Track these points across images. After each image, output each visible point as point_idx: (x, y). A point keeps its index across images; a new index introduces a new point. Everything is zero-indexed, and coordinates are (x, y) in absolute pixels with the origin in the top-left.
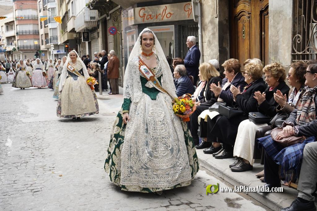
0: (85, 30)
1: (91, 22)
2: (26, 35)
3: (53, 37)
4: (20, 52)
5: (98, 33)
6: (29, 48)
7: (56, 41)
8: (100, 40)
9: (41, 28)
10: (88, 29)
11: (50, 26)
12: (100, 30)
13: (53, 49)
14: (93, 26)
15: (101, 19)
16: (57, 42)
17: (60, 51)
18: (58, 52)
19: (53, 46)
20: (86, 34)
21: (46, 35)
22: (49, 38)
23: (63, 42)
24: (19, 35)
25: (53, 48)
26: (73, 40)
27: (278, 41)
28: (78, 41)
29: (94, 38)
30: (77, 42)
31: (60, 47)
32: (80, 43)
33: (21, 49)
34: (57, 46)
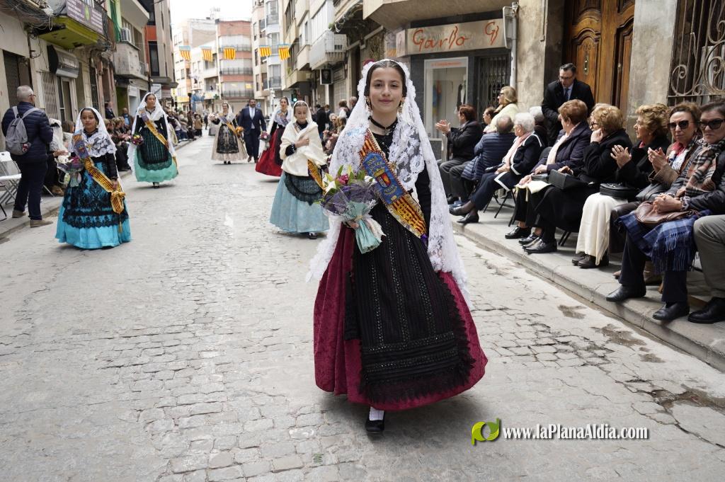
0: (325, 67)
1: (336, 53)
2: (234, 75)
3: (274, 79)
5: (346, 71)
6: (238, 96)
7: (278, 84)
8: (348, 82)
9: (256, 65)
10: (331, 65)
11: (270, 61)
12: (349, 66)
13: (274, 98)
14: (338, 60)
15: (352, 49)
16: (280, 86)
19: (274, 92)
20: (327, 72)
21: (264, 75)
22: (268, 80)
23: (289, 85)
24: (224, 75)
25: (274, 96)
26: (305, 82)
27: (646, 76)
28: (313, 84)
29: (338, 79)
30: (311, 85)
32: (316, 87)
33: (227, 96)
34: (279, 93)
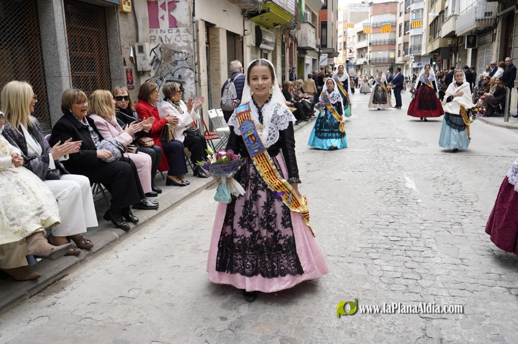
2: (380, 45)
3: (414, 47)
4: (371, 65)
6: (382, 61)
7: (418, 51)
8: (496, 45)
11: (412, 32)
13: (413, 62)
16: (420, 52)
17: (421, 64)
18: (418, 65)
20: (473, 37)
21: (406, 44)
23: (430, 51)
24: (373, 46)
25: (413, 60)
26: (447, 48)
29: (484, 43)
31: (422, 59)
33: (373, 62)
34: (418, 58)
